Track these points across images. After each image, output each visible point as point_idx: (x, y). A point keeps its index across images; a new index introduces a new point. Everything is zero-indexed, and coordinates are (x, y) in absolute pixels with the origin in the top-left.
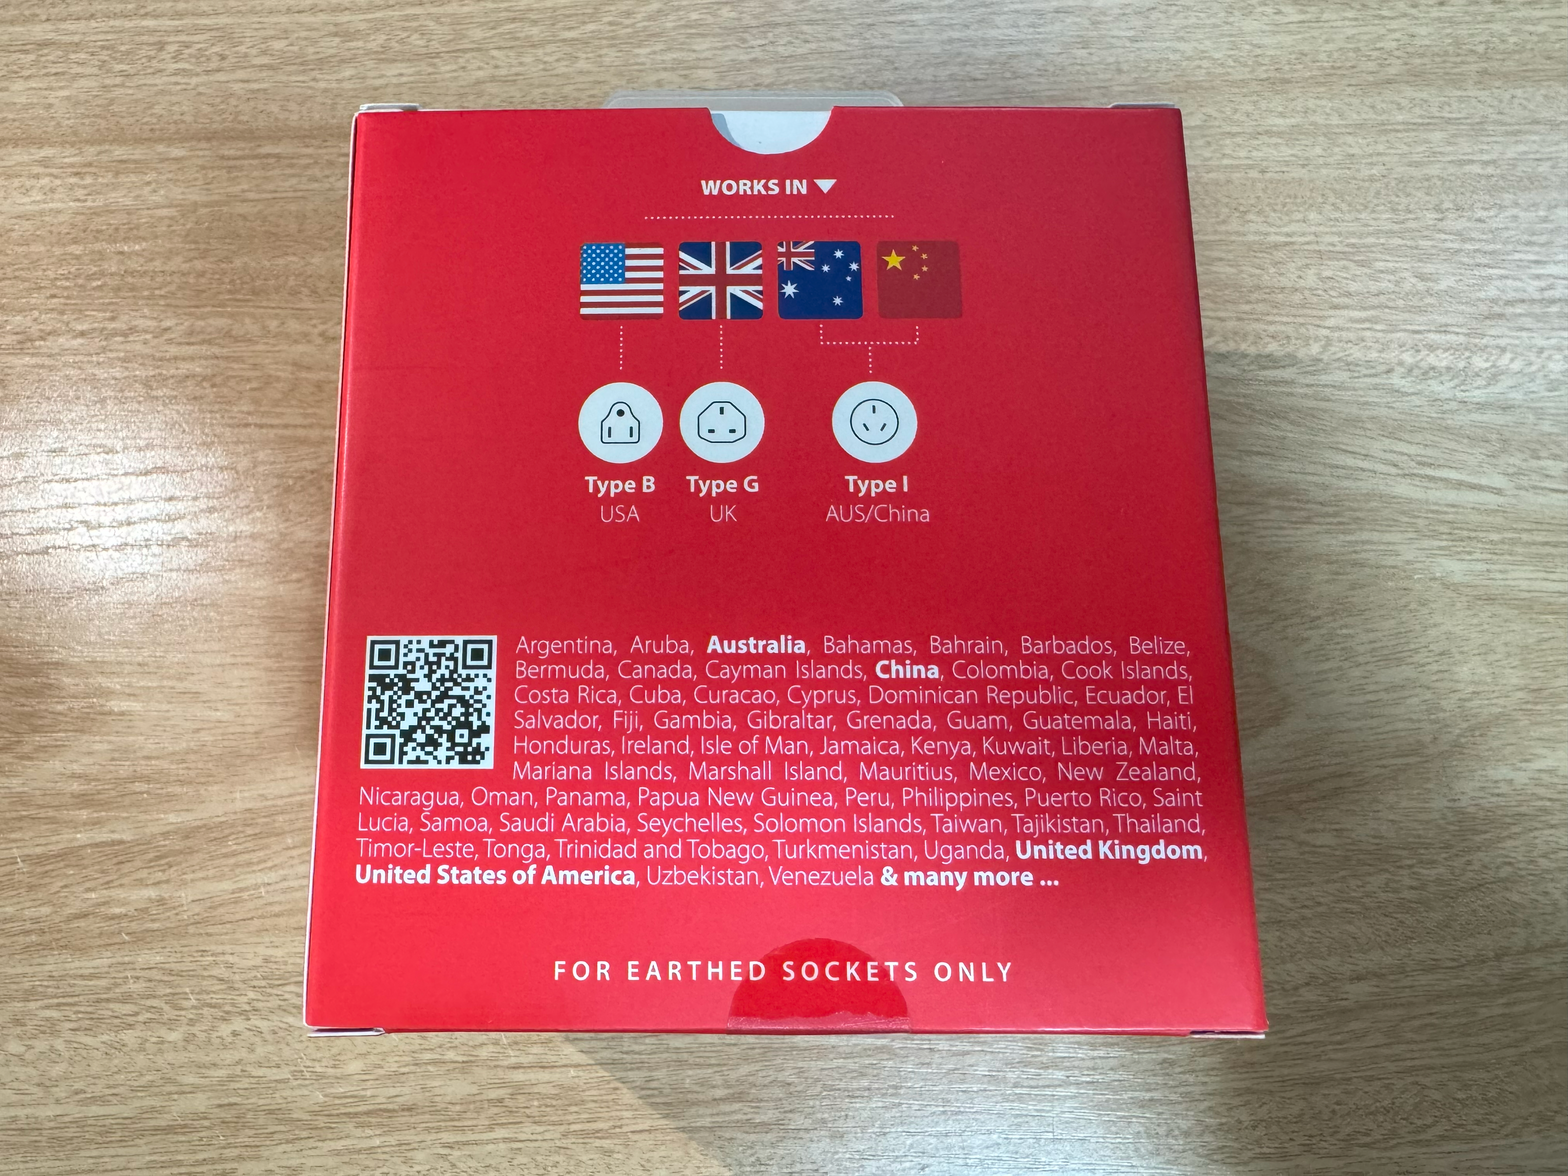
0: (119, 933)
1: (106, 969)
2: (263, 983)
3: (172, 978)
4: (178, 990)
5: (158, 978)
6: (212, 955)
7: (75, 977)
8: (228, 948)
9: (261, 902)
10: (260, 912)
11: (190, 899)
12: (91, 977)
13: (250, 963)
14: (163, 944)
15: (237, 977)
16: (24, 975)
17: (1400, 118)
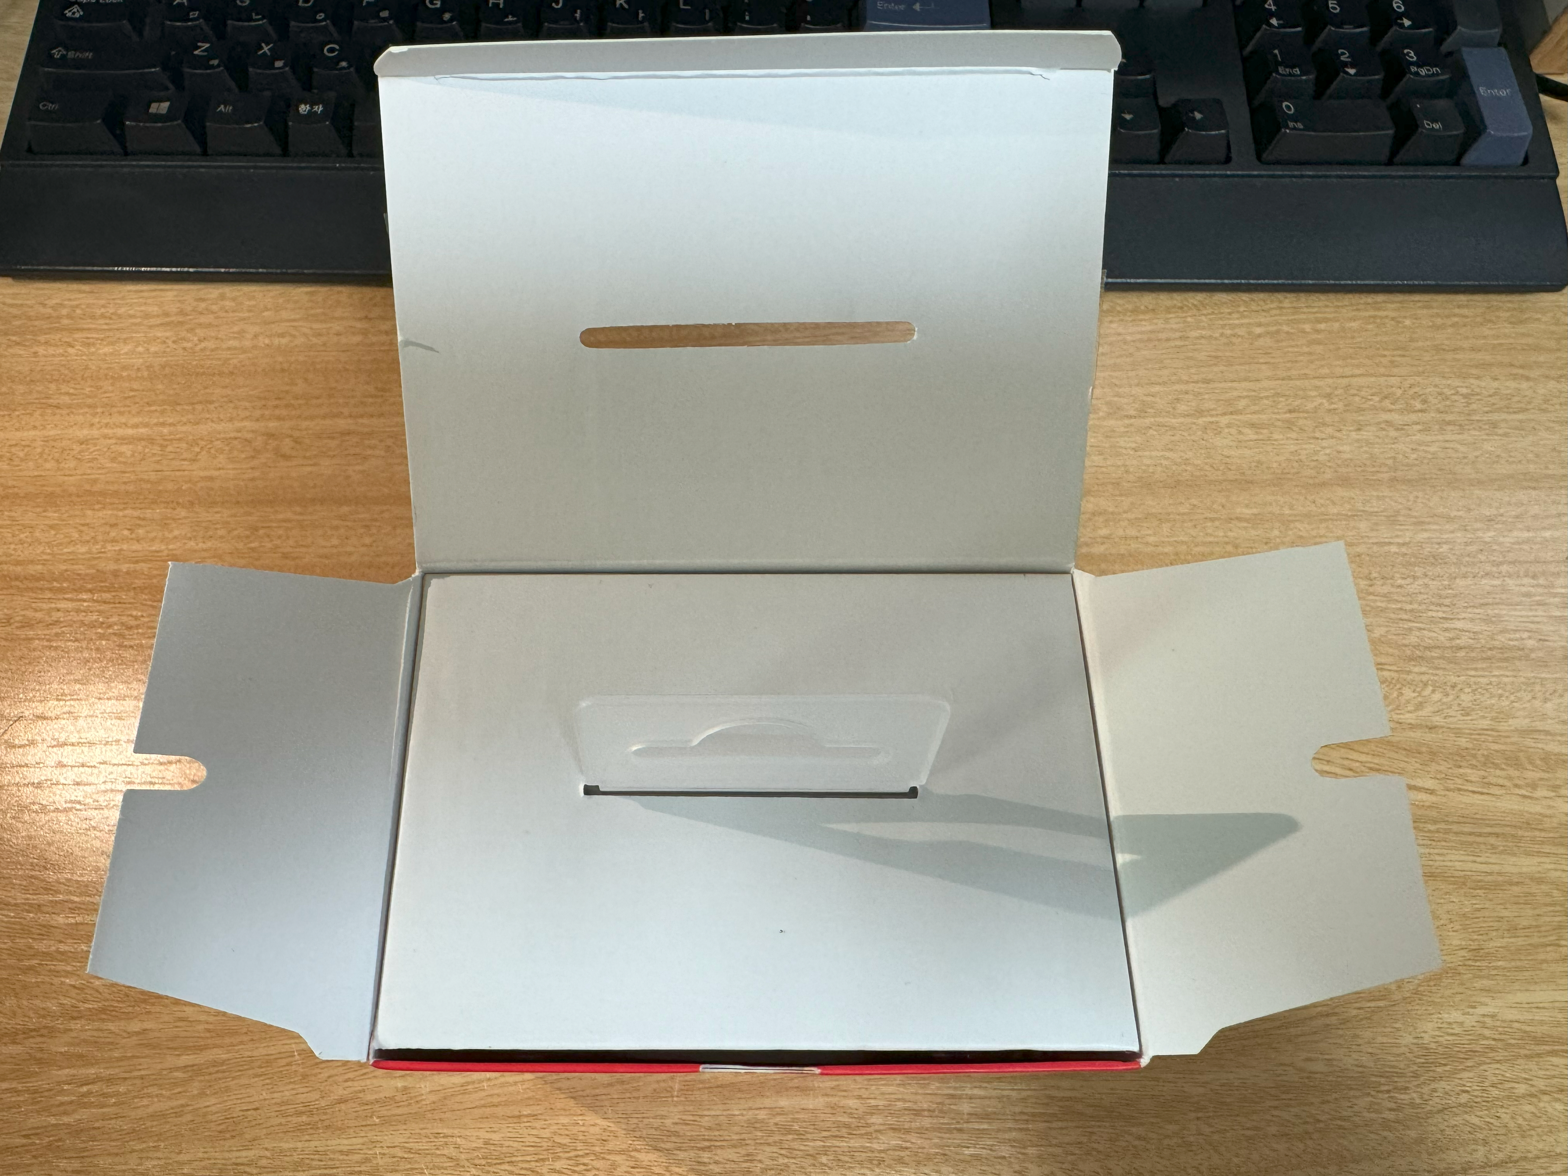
0: (371, 1117)
1: (358, 1147)
2: (483, 1162)
3: (412, 1156)
4: (416, 1166)
5: (400, 1155)
6: (443, 1137)
7: (334, 1152)
8: (456, 1132)
9: (483, 1094)
10: (483, 1102)
11: (428, 1090)
12: (348, 1153)
13: (474, 1145)
14: (404, 1127)
15: (463, 1156)
16: (295, 1149)
17: (1335, 511)
